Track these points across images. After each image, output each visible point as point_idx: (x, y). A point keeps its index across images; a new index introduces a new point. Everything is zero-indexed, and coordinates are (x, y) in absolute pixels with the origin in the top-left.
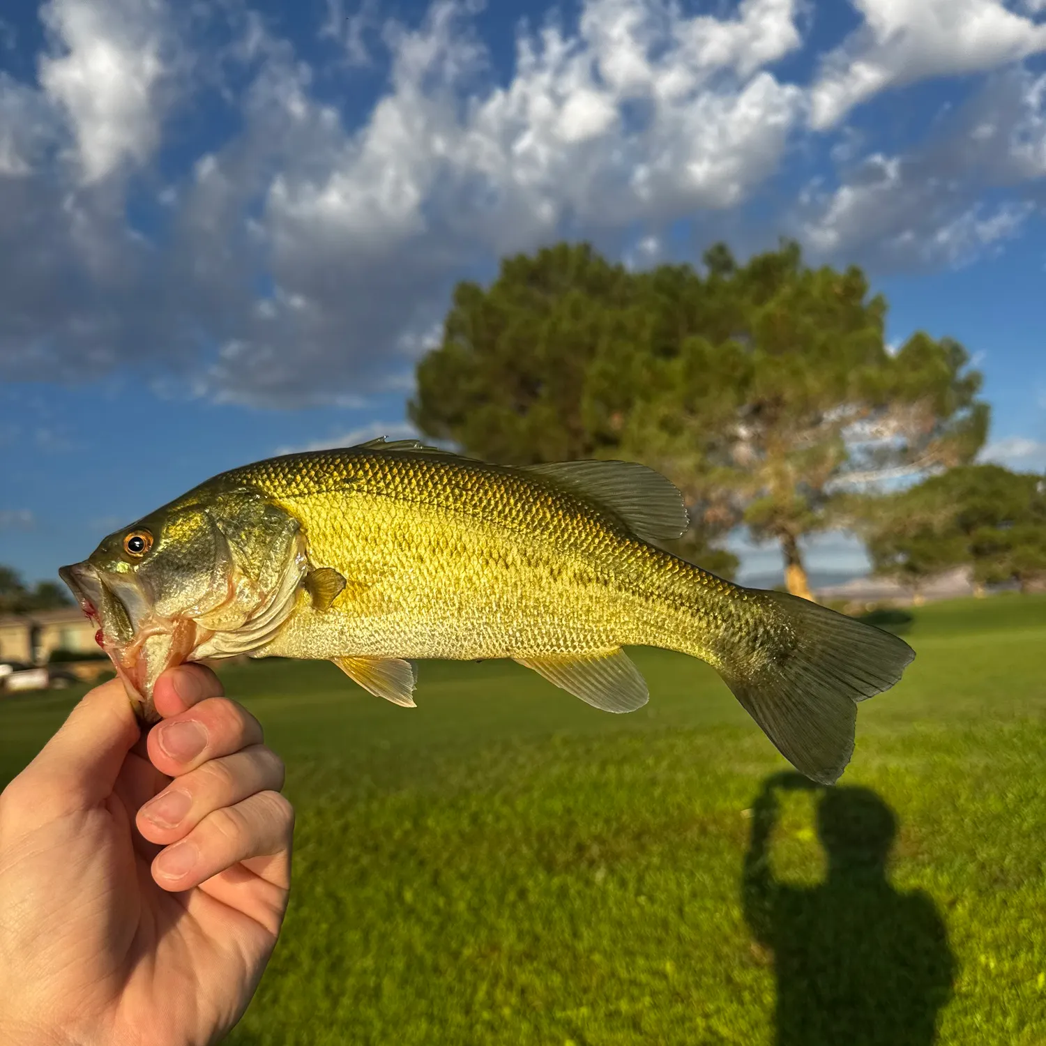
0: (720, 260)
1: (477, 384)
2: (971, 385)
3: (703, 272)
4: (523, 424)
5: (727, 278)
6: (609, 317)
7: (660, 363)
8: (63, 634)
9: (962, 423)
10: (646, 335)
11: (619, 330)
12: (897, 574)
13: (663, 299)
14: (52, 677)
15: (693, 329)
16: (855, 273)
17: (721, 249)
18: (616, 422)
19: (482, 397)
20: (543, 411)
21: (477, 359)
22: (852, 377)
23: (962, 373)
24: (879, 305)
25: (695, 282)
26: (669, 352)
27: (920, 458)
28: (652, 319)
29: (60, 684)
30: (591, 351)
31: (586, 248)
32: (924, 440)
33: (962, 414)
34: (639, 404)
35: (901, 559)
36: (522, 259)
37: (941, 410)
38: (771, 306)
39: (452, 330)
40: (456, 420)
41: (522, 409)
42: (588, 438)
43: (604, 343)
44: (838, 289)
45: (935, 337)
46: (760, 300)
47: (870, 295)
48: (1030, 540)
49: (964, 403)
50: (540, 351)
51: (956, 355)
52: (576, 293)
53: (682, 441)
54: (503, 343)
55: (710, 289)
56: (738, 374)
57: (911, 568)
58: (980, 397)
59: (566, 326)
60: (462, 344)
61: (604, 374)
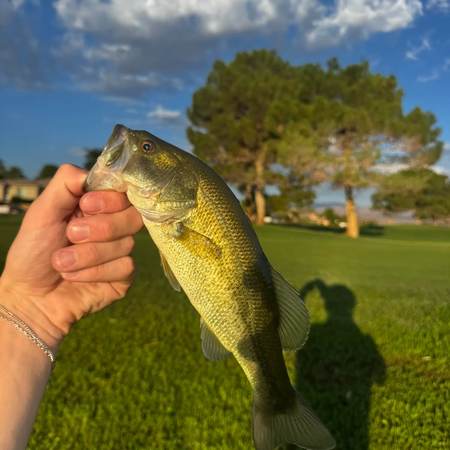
0: (333, 64)
1: (218, 105)
2: (436, 133)
3: (325, 69)
4: (237, 124)
5: (336, 72)
6: (281, 83)
7: (303, 106)
8: (19, 190)
9: (431, 149)
10: (297, 93)
11: (285, 89)
12: (383, 210)
13: (307, 78)
14: (12, 209)
15: (318, 92)
16: (393, 78)
17: (335, 60)
18: (280, 129)
19: (220, 111)
20: (247, 120)
21: (220, 94)
22: (387, 122)
23: (433, 128)
24: (401, 93)
25: (322, 72)
26: (306, 101)
27: (410, 162)
28: (301, 86)
29: (15, 212)
30: (271, 97)
31: (273, 53)
32: (413, 154)
33: (431, 145)
34: (291, 123)
35: (384, 203)
36: (245, 54)
37: (423, 142)
38: (355, 87)
39: (210, 80)
40: (207, 119)
41: (237, 118)
42: (265, 134)
43: (278, 94)
44: (384, 84)
45: (424, 110)
46: (350, 84)
47: (398, 88)
48: (441, 202)
49: (433, 140)
50: (249, 94)
51: (432, 119)
52: (268, 71)
53: (310, 141)
54: (233, 89)
55: (329, 76)
56: (338, 114)
57: (389, 208)
58: (440, 139)
59: (262, 84)
60: (214, 87)
61: (277, 107)
